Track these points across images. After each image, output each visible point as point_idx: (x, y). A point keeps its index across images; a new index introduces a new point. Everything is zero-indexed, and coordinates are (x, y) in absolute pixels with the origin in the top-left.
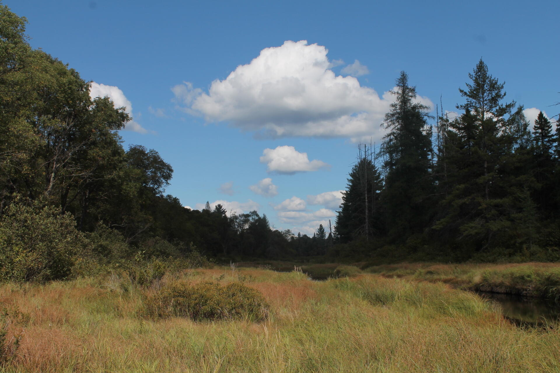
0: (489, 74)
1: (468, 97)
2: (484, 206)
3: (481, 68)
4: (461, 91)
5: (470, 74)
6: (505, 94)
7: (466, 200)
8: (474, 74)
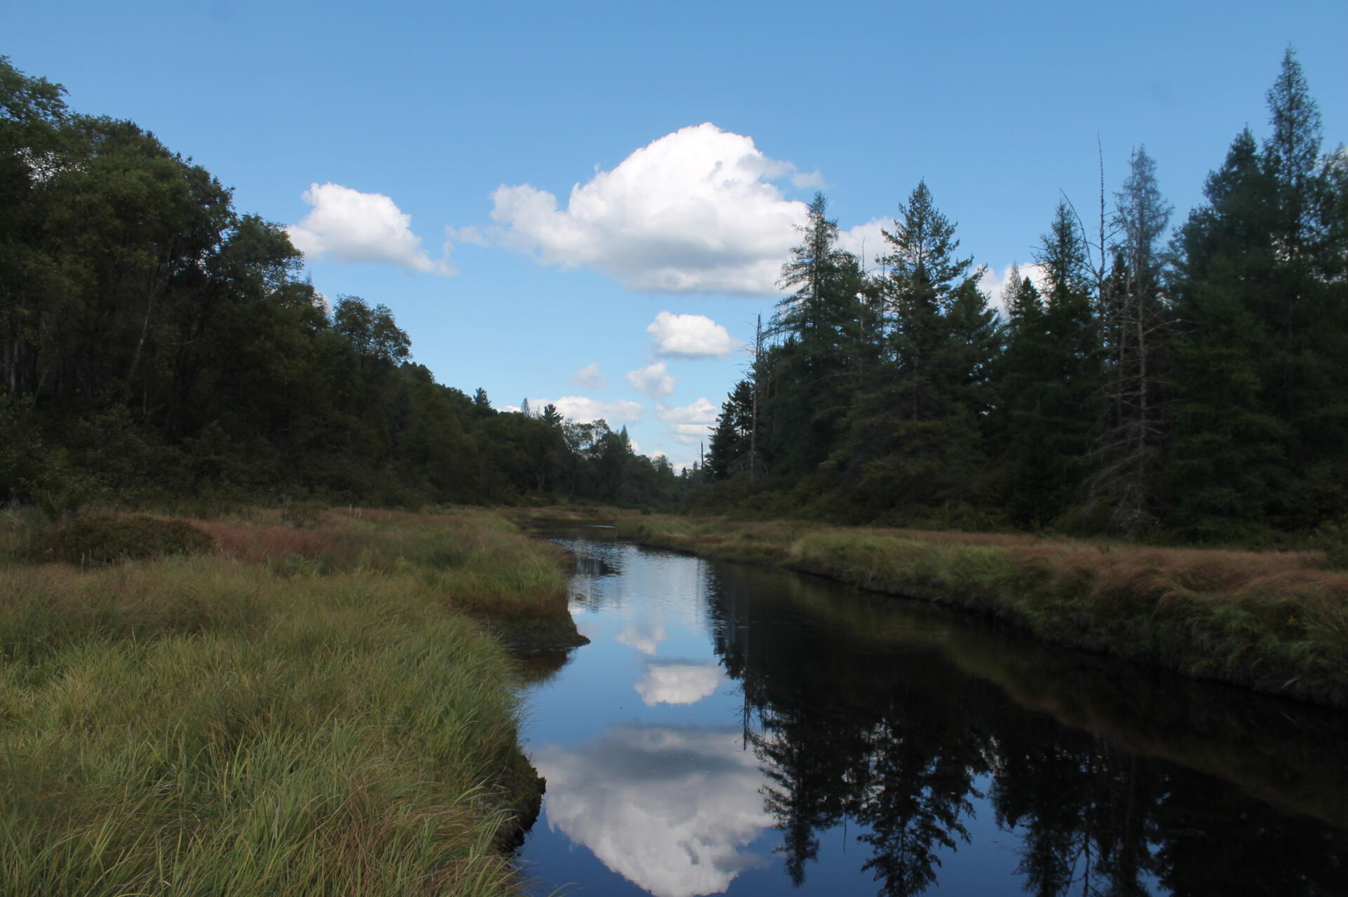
0: (934, 206)
1: (895, 244)
2: (903, 432)
3: (921, 195)
4: (885, 233)
5: (900, 205)
6: (957, 243)
7: (875, 420)
8: (908, 207)
